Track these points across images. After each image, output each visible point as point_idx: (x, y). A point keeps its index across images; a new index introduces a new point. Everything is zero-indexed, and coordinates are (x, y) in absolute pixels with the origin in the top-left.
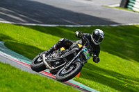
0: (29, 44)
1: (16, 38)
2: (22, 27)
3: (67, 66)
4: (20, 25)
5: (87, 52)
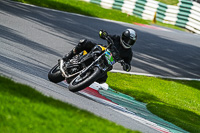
0: (182, 107)
1: (164, 99)
2: (173, 82)
3: (83, 71)
4: (170, 80)
5: (110, 56)
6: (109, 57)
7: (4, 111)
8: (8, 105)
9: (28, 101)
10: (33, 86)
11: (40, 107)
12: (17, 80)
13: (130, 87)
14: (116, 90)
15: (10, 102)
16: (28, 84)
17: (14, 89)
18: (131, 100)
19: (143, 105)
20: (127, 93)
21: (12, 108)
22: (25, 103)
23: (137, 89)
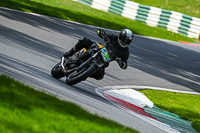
5: (106, 53)
6: (105, 55)
7: (49, 128)
8: (53, 123)
9: (73, 118)
10: (78, 103)
11: (85, 125)
12: (62, 98)
13: (175, 105)
14: (161, 107)
15: (55, 119)
16: (73, 101)
17: (59, 107)
18: (176, 118)
19: (188, 124)
20: (172, 111)
21: (57, 125)
22: (70, 120)
23: (182, 107)
